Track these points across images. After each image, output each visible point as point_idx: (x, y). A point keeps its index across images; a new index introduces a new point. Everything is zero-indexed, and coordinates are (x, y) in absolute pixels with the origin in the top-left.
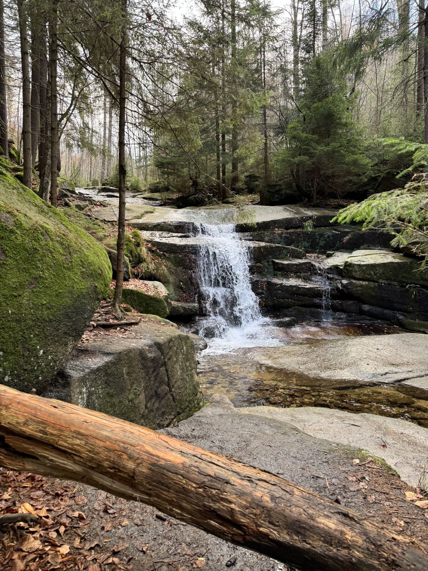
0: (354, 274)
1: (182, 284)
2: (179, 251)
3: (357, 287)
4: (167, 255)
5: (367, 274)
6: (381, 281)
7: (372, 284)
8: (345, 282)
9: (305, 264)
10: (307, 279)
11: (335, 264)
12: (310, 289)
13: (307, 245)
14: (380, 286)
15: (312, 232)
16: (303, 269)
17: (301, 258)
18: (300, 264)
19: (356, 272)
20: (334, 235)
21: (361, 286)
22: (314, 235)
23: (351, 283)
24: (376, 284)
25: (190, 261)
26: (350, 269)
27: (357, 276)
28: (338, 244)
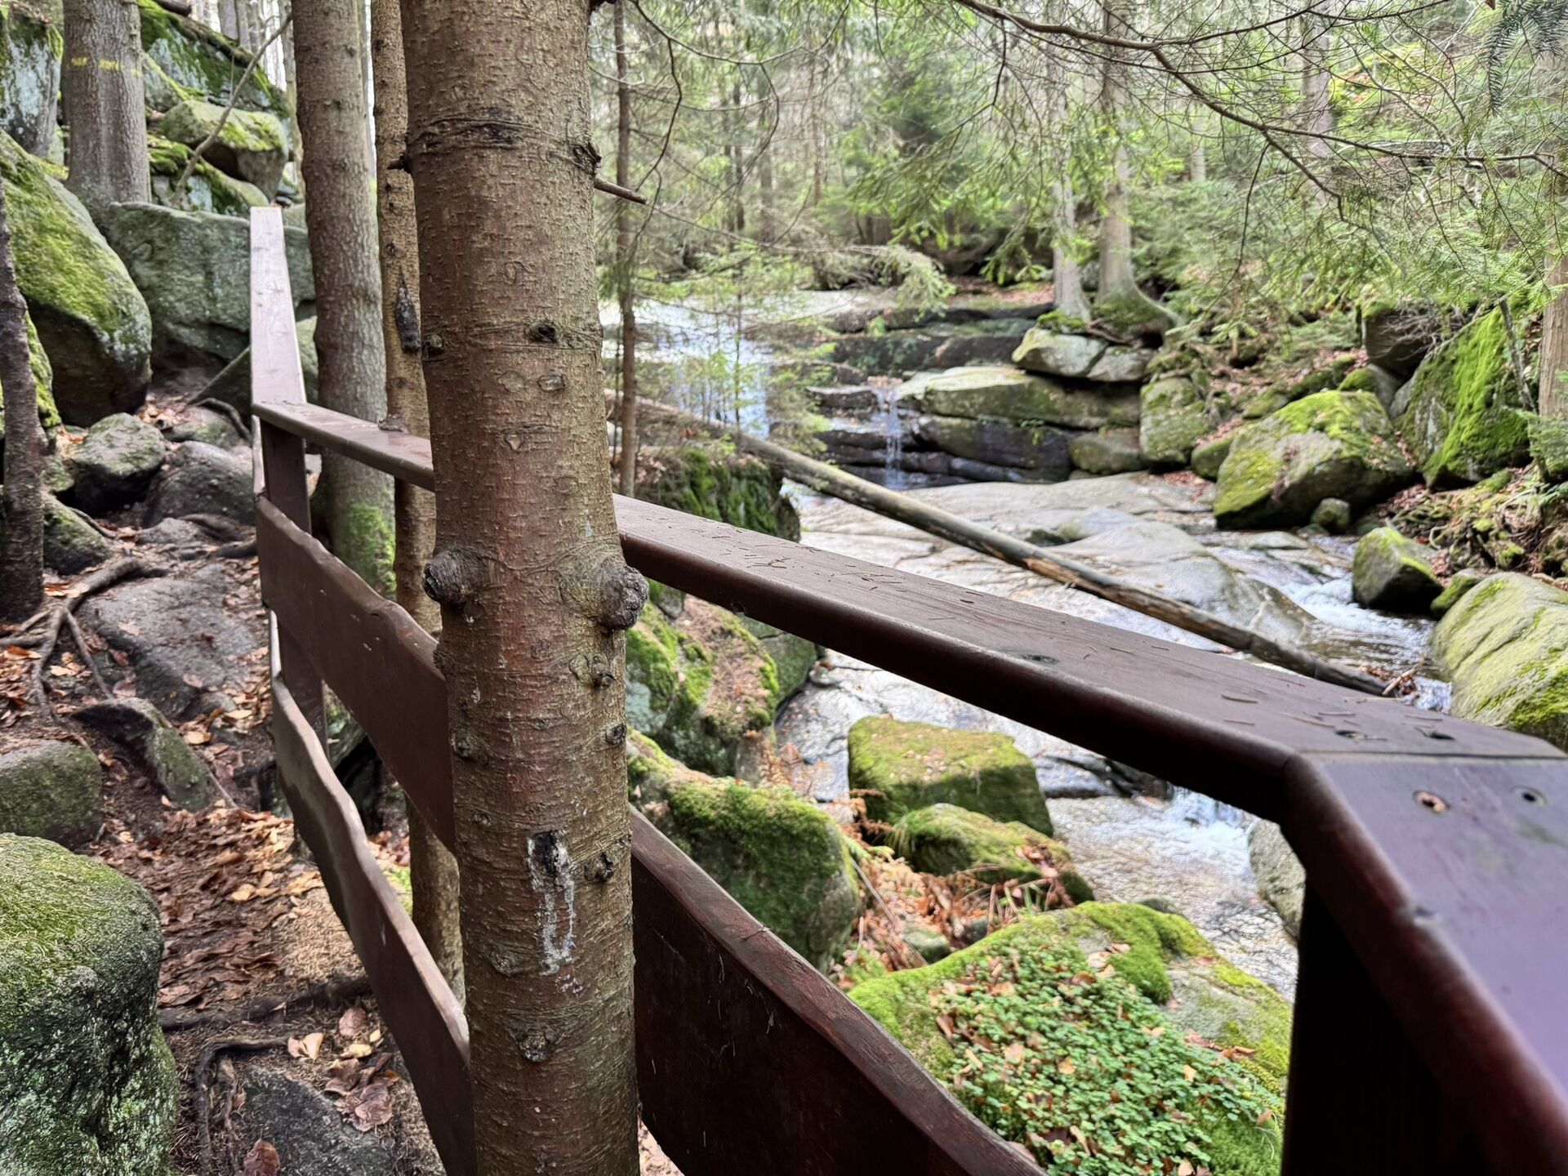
0: (937, 406)
3: (943, 429)
5: (959, 406)
6: (980, 417)
7: (967, 423)
8: (924, 420)
9: (861, 393)
10: (863, 419)
11: (911, 392)
12: (866, 435)
13: (873, 361)
14: (981, 428)
15: (880, 339)
16: (858, 402)
17: (857, 384)
18: (854, 395)
19: (941, 403)
20: (920, 344)
21: (950, 427)
22: (885, 344)
23: (933, 423)
24: (974, 423)
26: (933, 399)
27: (943, 410)
28: (927, 361)
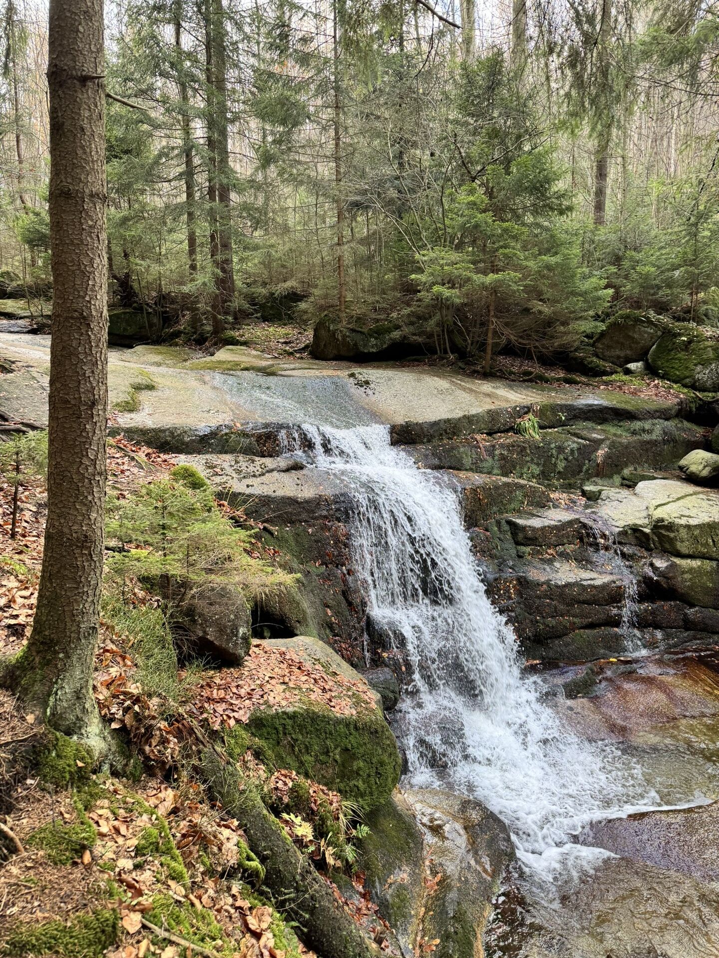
0: (678, 545)
1: (329, 612)
2: (304, 516)
3: (683, 573)
4: (274, 529)
5: (702, 545)
7: (708, 565)
8: (661, 564)
9: (569, 523)
10: (582, 561)
11: (630, 523)
12: (604, 587)
13: (537, 471)
17: (546, 507)
19: (682, 542)
20: (580, 449)
21: (691, 570)
22: (549, 450)
23: (673, 566)
25: (337, 541)
26: (672, 535)
27: (684, 550)
28: (587, 467)
